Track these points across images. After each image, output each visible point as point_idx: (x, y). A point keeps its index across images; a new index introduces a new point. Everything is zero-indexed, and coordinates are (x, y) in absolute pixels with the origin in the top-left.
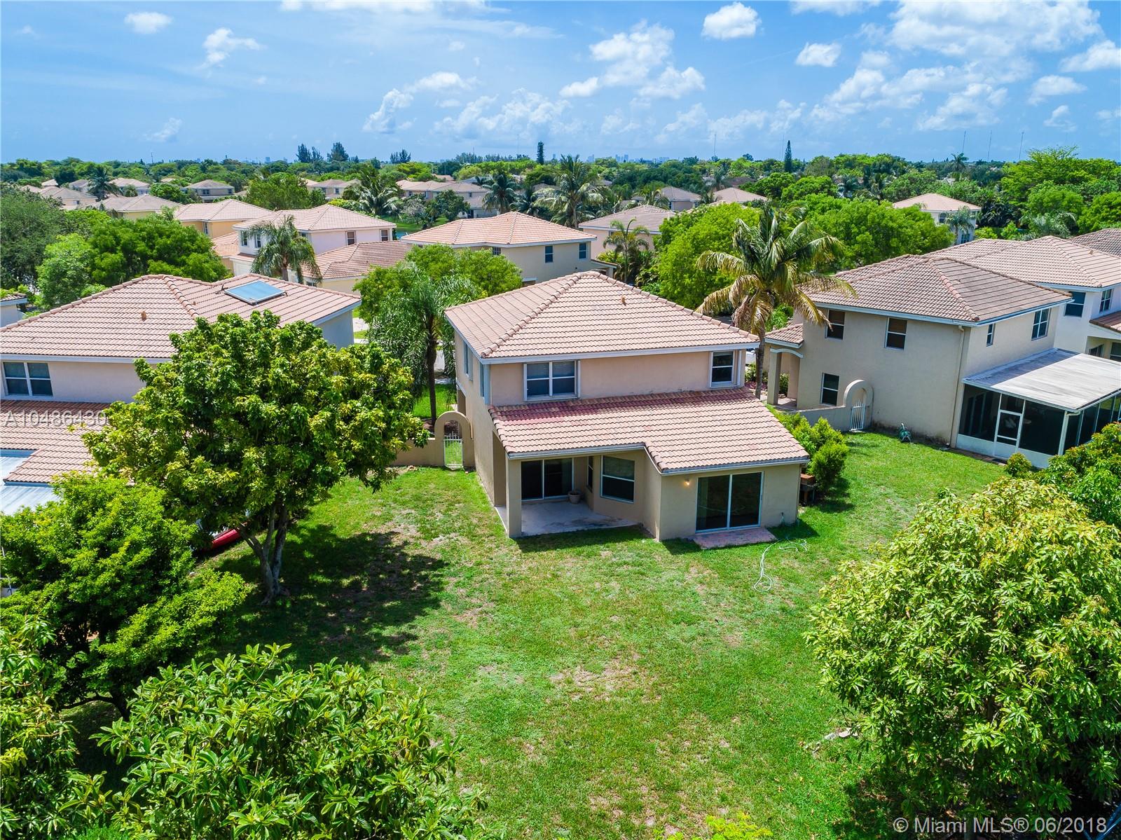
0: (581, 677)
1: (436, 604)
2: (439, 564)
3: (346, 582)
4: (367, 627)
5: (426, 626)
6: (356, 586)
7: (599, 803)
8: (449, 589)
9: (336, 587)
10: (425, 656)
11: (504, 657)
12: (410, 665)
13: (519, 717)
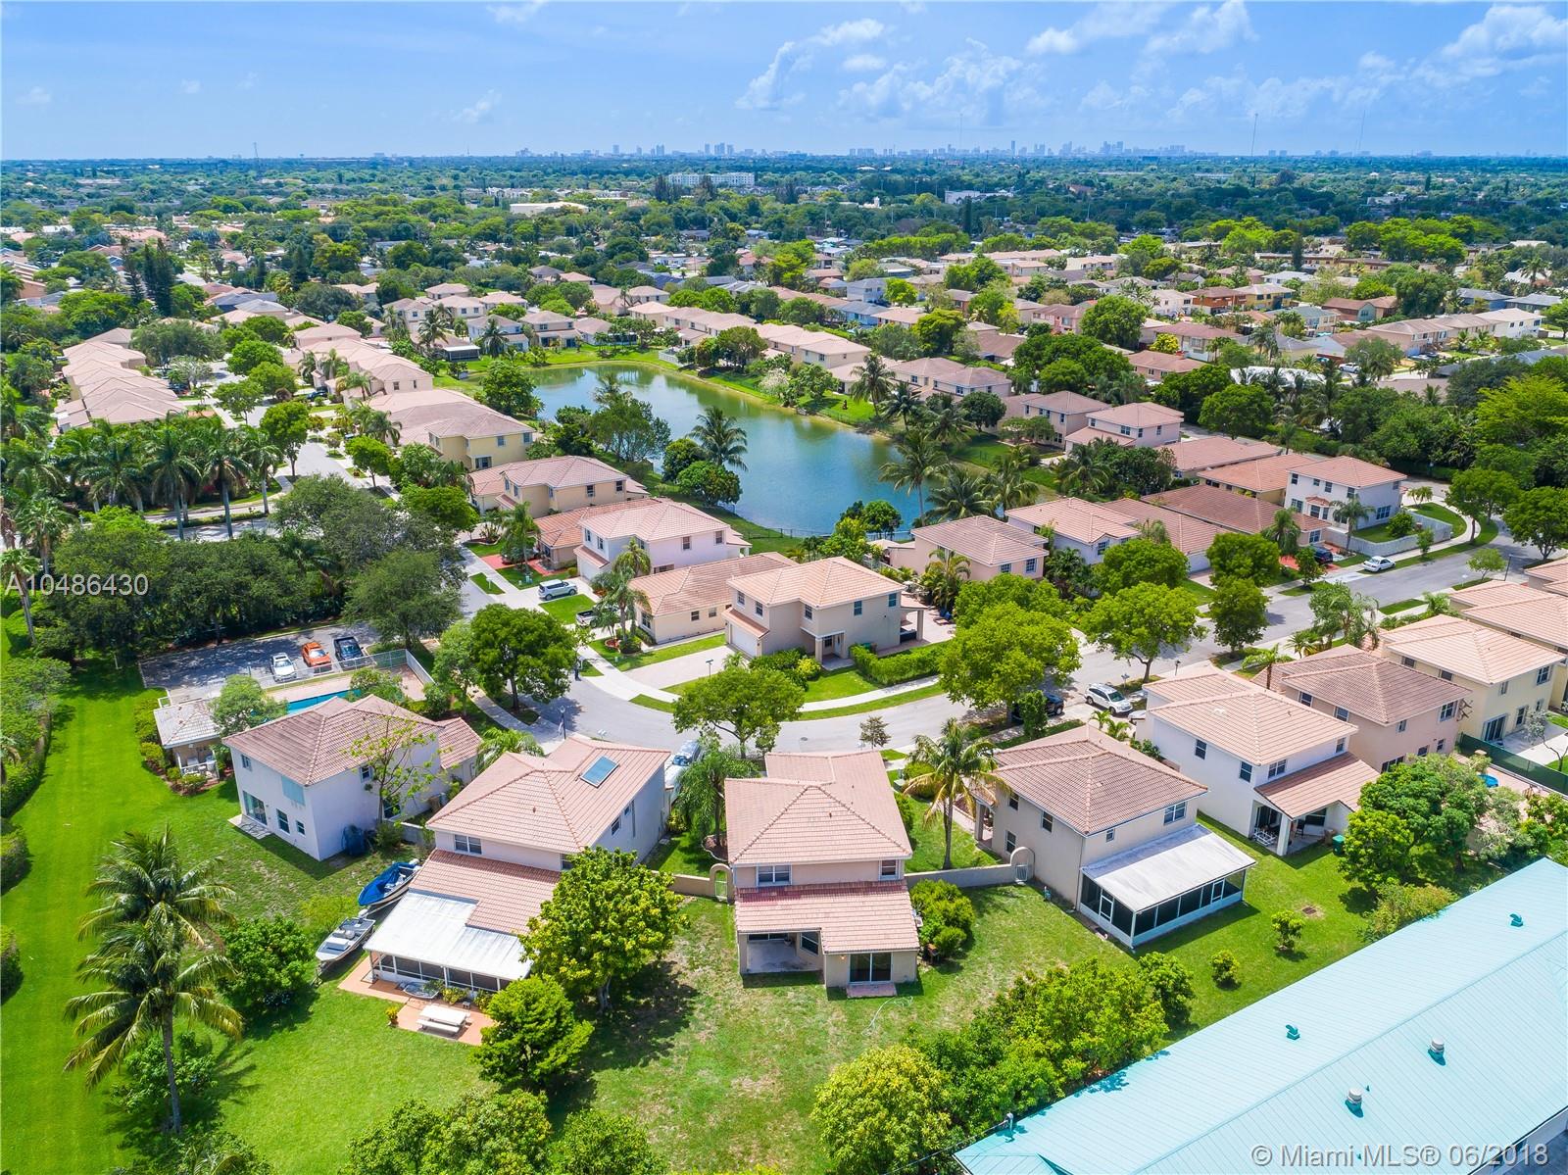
0: (747, 1082)
1: (686, 1025)
2: (694, 993)
3: (642, 1001)
4: (650, 1037)
5: (680, 1040)
6: (647, 1003)
7: (732, 1149)
8: (696, 1013)
9: (635, 1005)
10: (675, 1060)
11: (713, 1065)
12: (666, 1064)
13: (711, 1102)
